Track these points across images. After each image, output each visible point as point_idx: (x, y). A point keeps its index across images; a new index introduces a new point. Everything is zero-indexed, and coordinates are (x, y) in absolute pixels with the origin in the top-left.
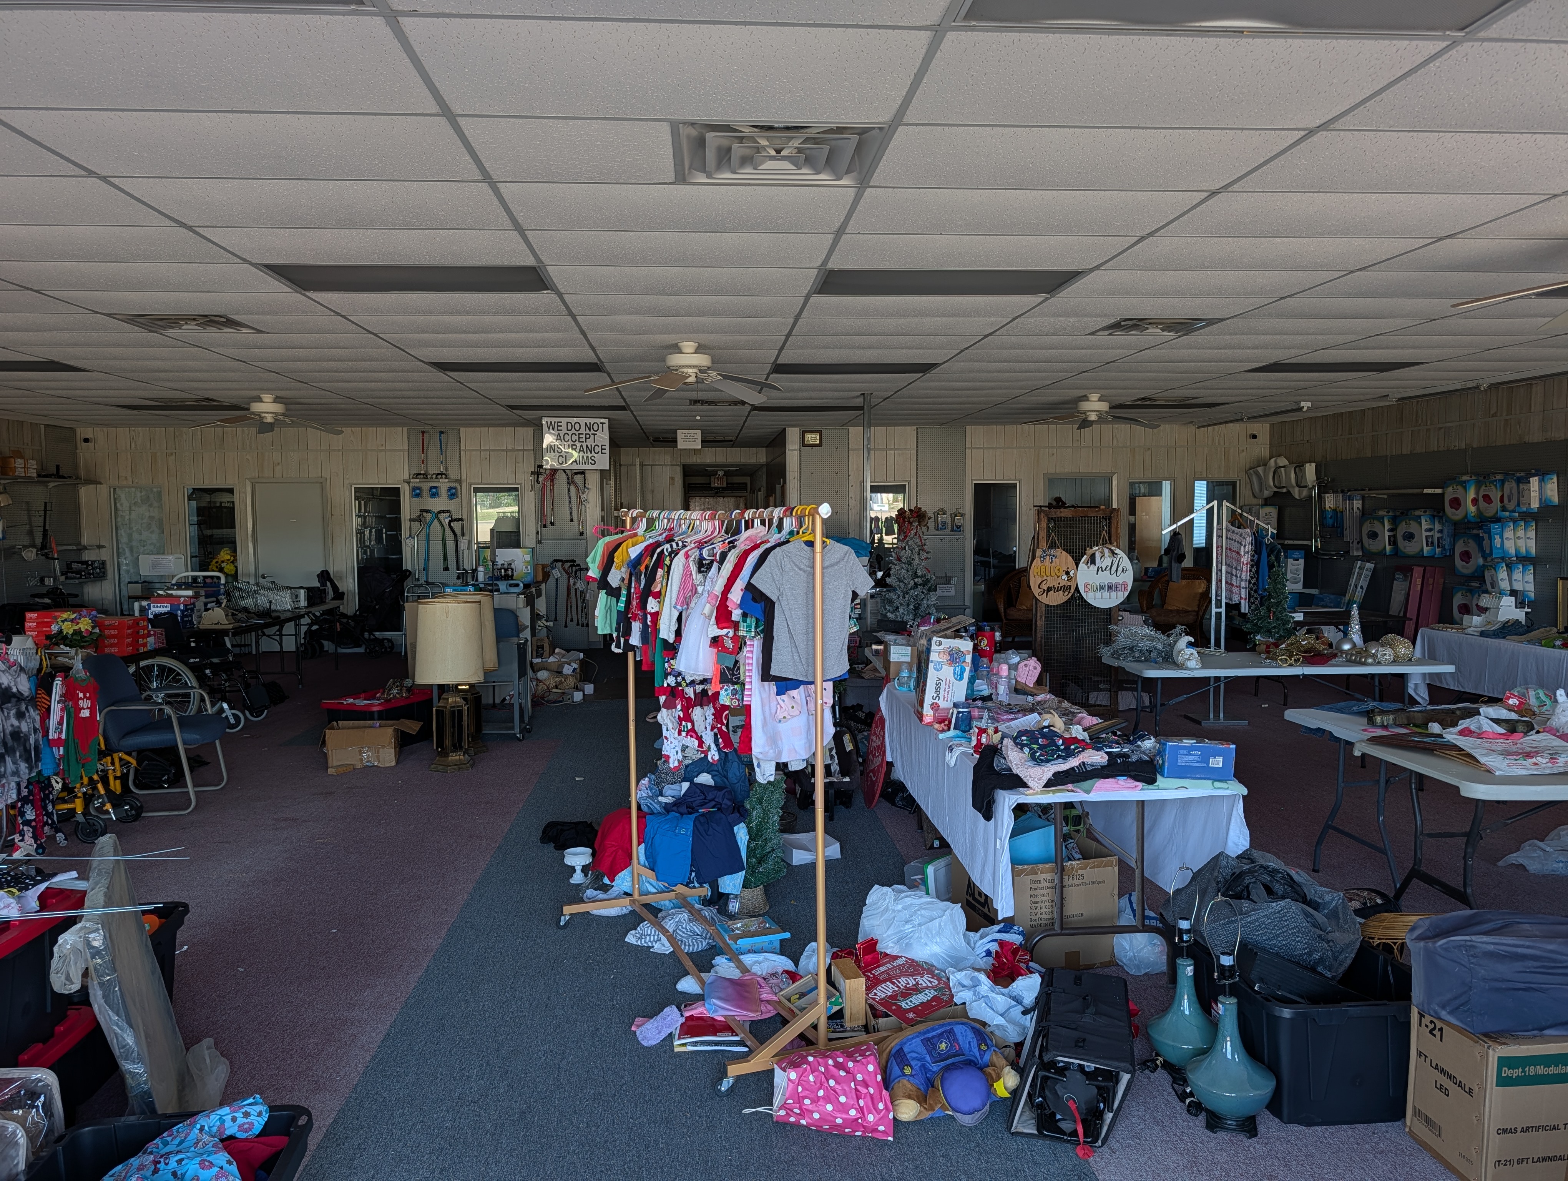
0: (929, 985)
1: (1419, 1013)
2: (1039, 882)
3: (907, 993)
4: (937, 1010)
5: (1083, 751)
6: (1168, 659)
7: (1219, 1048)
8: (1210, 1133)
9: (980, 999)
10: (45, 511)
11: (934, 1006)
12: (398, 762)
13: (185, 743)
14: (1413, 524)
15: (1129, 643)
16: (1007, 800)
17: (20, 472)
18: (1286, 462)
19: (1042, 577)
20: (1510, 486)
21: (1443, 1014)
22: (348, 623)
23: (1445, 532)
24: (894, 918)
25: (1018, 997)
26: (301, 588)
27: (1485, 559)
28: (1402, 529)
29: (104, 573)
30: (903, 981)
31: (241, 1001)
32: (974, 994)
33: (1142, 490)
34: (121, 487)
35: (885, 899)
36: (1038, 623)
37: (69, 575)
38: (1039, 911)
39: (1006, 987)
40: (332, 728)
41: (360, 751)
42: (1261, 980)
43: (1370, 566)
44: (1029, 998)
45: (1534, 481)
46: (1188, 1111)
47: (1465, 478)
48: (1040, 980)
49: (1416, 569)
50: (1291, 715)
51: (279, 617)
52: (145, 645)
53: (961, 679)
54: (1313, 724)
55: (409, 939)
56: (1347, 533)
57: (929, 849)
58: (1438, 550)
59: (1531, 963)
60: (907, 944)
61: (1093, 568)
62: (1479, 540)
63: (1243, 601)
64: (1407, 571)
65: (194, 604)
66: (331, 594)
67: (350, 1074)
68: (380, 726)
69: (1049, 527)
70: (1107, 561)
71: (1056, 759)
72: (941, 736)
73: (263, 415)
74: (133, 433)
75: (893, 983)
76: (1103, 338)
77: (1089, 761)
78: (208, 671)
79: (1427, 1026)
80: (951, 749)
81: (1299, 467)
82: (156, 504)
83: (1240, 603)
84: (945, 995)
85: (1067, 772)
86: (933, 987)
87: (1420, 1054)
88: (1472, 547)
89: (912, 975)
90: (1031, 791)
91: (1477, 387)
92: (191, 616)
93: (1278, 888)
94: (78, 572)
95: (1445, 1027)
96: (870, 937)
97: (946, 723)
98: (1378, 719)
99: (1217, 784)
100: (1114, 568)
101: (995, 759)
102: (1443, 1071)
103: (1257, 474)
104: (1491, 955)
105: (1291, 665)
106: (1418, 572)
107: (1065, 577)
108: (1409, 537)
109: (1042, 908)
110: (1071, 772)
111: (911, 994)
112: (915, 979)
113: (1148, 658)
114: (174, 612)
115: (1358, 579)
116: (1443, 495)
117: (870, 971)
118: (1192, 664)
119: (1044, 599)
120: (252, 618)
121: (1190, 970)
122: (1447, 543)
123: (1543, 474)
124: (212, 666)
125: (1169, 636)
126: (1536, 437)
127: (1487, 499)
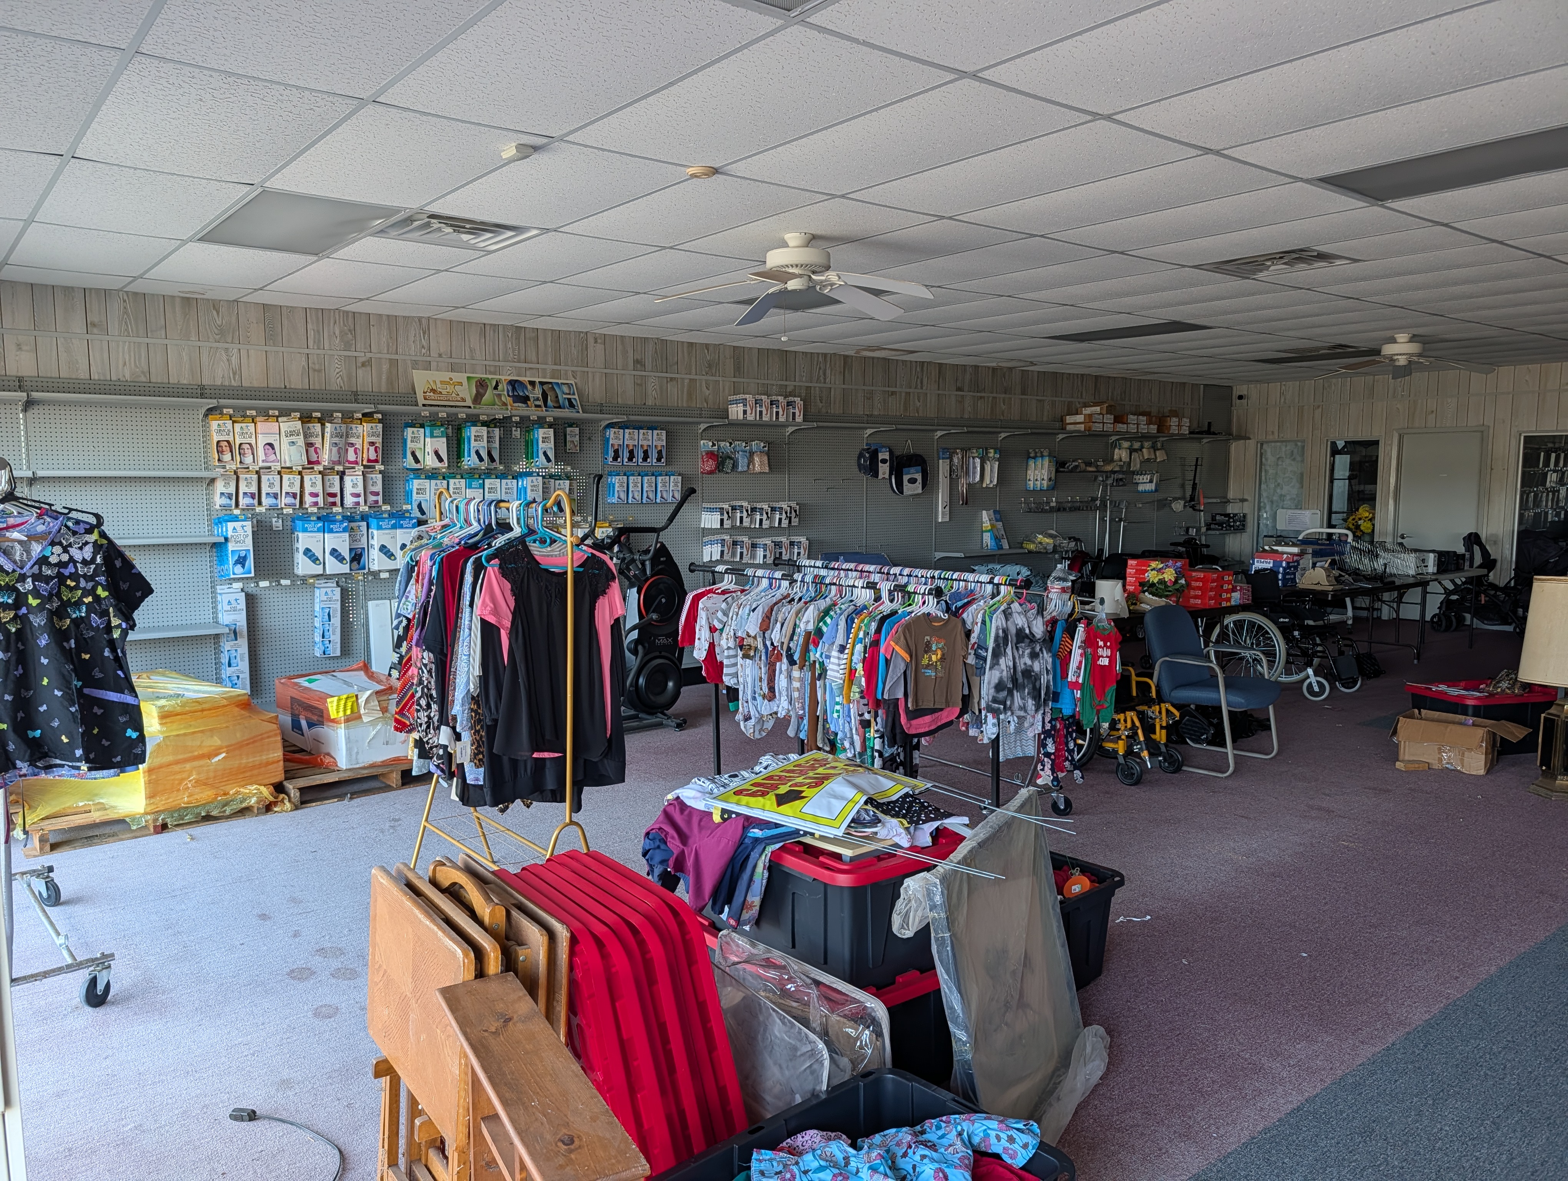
10: (1196, 465)
12: (1489, 771)
13: (1228, 705)
17: (1174, 430)
22: (1495, 596)
26: (1433, 551)
29: (1244, 525)
31: (1168, 996)
34: (1267, 442)
37: (1213, 526)
40: (1412, 717)
41: (1440, 749)
51: (1394, 582)
52: (1229, 600)
55: (1387, 999)
65: (1298, 562)
66: (1478, 559)
67: (1231, 1135)
68: (1474, 725)
73: (1396, 357)
74: (1283, 387)
78: (1296, 633)
82: (1299, 458)
92: (1294, 574)
94: (1220, 524)
114: (1275, 569)
120: (1361, 581)
124: (1305, 630)
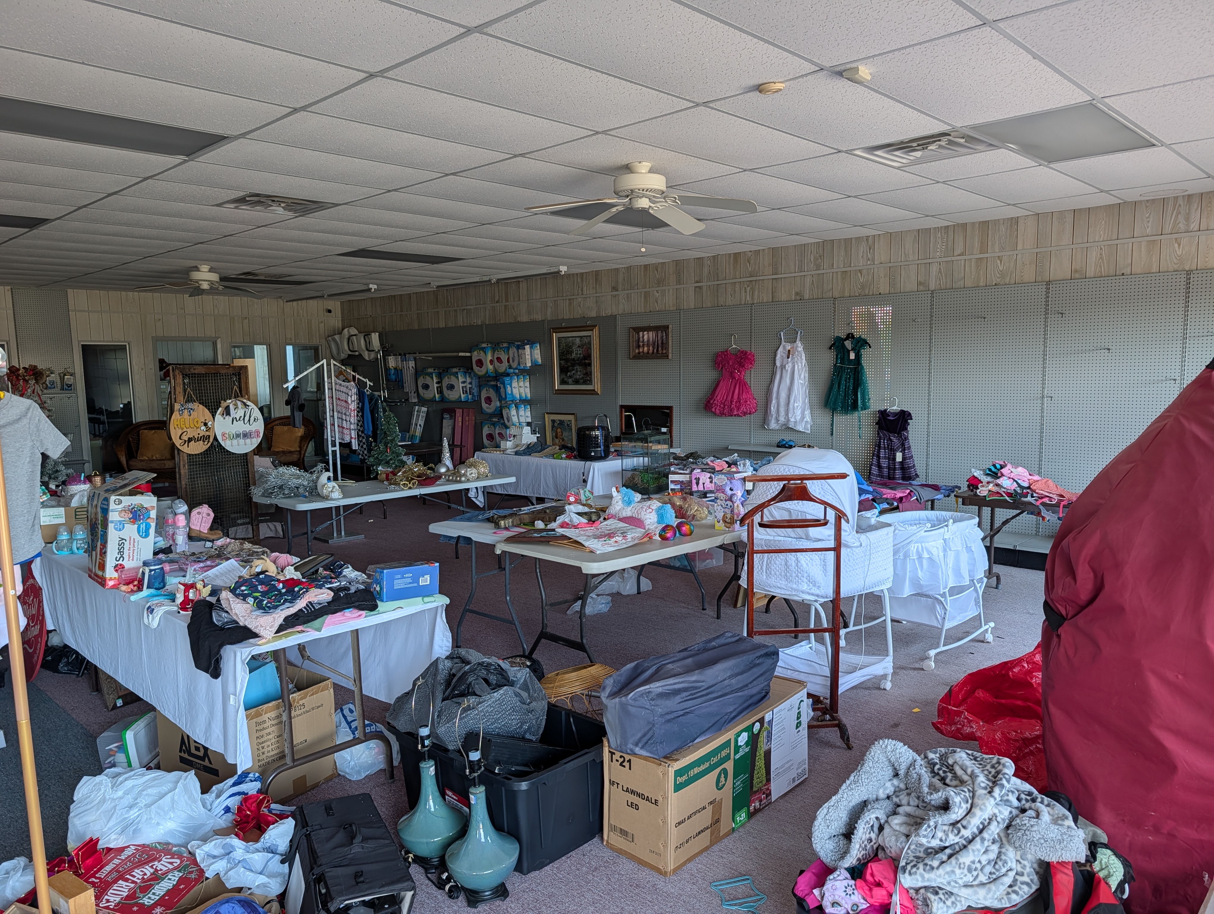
0: (171, 867)
1: (610, 752)
2: (264, 722)
3: (146, 887)
4: (187, 892)
5: (307, 591)
6: (314, 493)
7: (474, 833)
8: (473, 910)
9: (236, 865)
11: (184, 889)
14: (453, 378)
15: (279, 483)
16: (239, 654)
18: (356, 332)
19: (182, 429)
20: (513, 351)
21: (637, 750)
23: (474, 383)
24: (115, 807)
25: (272, 848)
27: (500, 401)
28: (446, 382)
30: (138, 874)
32: (229, 862)
33: (238, 353)
35: (100, 789)
36: (182, 471)
38: (266, 750)
39: (257, 840)
42: (499, 763)
43: (424, 409)
44: (283, 845)
45: (527, 347)
46: (450, 897)
47: (484, 345)
48: (294, 822)
49: (457, 410)
50: (436, 528)
53: (147, 535)
54: (455, 534)
56: (406, 385)
57: (112, 709)
58: (470, 396)
59: (684, 694)
60: (135, 831)
61: (229, 419)
62: (497, 389)
63: (353, 441)
64: (452, 412)
69: (184, 383)
70: (240, 413)
71: (283, 604)
72: (133, 598)
75: (127, 880)
76: (229, 210)
77: (315, 600)
79: (617, 761)
80: (151, 610)
81: (367, 335)
83: (351, 442)
84: (192, 872)
85: (295, 615)
86: (175, 869)
87: (612, 783)
88: (492, 394)
89: (147, 863)
90: (264, 641)
91: (490, 281)
93: (493, 679)
95: (632, 758)
96: (87, 838)
97: (136, 583)
98: (502, 523)
99: (427, 599)
100: (247, 418)
101: (214, 615)
102: (633, 792)
103: (334, 340)
104: (661, 695)
105: (410, 488)
106: (459, 412)
107: (203, 428)
108: (451, 387)
109: (268, 746)
110: (301, 614)
111: (152, 885)
112: (152, 867)
113: (296, 493)
115: (417, 419)
116: (471, 357)
117: (93, 876)
118: (337, 494)
119: (185, 449)
121: (432, 770)
122: (475, 391)
123: (532, 343)
125: (311, 473)
126: (524, 318)
127: (499, 360)
